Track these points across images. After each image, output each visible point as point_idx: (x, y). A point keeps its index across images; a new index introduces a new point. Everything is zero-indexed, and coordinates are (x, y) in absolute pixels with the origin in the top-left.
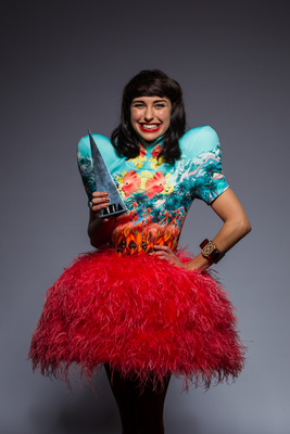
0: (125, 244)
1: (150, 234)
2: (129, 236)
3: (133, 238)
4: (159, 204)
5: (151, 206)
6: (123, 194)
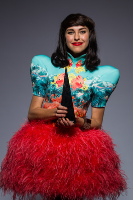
4: (80, 95)
6: (57, 85)
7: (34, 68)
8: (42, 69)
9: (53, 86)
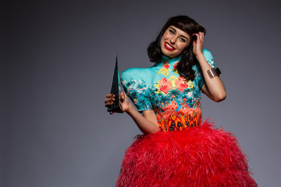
0: (175, 125)
1: (190, 115)
2: (176, 119)
3: (179, 120)
4: (190, 95)
5: (185, 97)
6: (163, 93)
7: (129, 84)
8: (138, 82)
9: (160, 94)
